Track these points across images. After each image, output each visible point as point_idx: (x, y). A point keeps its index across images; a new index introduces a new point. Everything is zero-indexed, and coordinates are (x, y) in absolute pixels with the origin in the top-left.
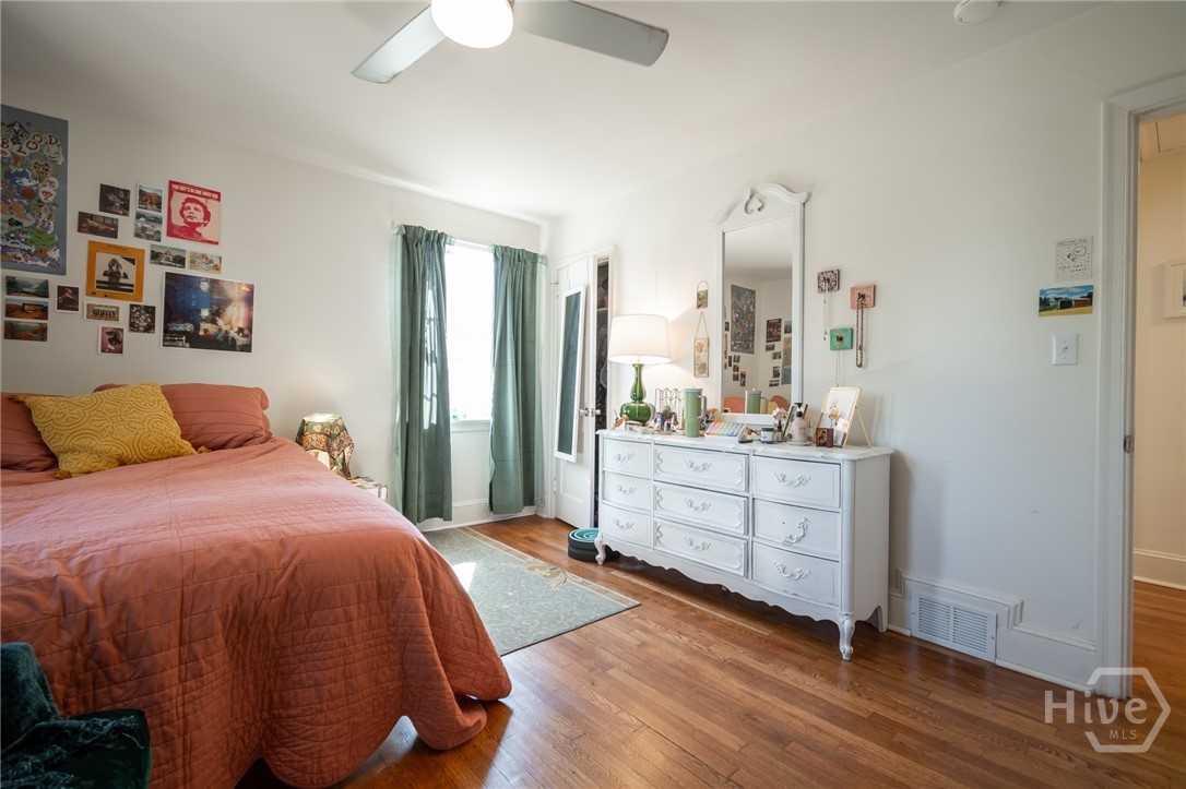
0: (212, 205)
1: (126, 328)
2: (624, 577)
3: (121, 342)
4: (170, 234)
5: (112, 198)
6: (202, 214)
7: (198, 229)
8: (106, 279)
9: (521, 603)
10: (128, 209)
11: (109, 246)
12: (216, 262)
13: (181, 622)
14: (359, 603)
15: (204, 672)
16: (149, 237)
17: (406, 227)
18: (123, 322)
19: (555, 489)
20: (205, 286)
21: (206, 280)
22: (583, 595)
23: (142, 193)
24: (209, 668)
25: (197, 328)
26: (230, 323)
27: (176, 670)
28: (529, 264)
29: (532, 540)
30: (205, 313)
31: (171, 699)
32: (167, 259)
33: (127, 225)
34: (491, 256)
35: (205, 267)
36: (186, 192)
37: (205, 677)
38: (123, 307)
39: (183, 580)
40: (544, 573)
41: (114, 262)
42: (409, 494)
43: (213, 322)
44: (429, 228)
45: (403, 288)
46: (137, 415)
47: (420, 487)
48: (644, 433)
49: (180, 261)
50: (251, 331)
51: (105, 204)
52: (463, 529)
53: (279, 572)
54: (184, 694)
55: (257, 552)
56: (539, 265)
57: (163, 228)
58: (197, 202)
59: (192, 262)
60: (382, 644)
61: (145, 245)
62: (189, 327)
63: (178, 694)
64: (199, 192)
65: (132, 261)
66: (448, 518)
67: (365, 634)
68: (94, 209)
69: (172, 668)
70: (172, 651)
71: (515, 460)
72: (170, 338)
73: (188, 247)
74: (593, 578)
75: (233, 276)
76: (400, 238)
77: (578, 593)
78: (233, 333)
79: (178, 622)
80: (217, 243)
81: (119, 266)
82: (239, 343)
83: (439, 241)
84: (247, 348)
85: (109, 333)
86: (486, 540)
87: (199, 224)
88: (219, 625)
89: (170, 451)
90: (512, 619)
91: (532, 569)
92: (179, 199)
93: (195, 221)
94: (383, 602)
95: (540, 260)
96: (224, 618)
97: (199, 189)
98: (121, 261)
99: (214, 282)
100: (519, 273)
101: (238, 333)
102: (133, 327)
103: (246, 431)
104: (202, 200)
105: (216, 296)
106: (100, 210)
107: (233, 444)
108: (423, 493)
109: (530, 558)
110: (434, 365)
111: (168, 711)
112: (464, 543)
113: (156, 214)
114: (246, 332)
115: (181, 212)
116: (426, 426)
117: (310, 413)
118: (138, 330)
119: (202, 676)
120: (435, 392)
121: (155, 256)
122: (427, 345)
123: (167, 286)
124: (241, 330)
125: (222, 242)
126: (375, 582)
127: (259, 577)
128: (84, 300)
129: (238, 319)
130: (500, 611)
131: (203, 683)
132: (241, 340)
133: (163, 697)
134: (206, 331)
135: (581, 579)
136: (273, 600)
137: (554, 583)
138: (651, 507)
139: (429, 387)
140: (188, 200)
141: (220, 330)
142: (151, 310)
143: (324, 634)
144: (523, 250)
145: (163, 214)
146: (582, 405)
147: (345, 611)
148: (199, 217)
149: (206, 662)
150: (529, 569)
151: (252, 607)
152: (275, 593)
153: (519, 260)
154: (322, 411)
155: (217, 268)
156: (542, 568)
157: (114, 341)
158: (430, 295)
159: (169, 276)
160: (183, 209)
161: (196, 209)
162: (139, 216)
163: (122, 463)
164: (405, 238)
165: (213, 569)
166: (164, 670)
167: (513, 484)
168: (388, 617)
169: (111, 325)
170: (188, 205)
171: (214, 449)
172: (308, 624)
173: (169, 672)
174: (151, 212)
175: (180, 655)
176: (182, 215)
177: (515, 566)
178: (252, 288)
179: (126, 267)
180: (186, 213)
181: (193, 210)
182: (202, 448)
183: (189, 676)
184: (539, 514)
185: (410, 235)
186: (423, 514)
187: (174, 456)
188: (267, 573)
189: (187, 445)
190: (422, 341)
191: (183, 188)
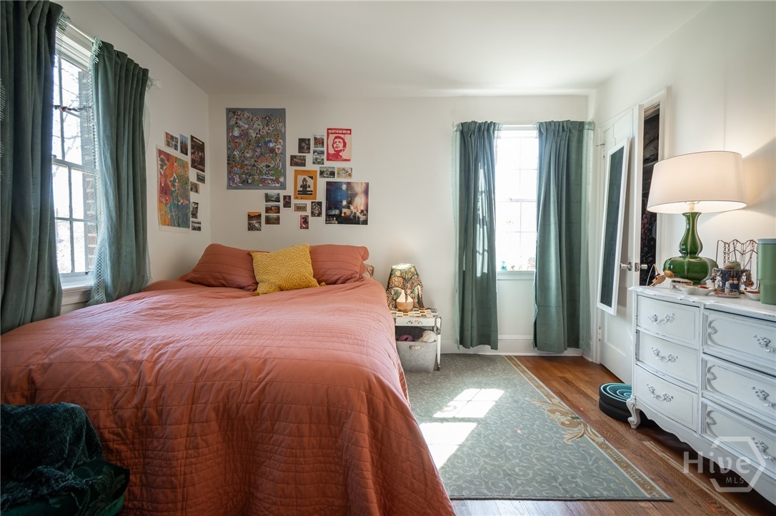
0: (347, 138)
1: (310, 215)
2: (660, 454)
3: (308, 223)
4: (328, 159)
5: (303, 144)
6: (342, 144)
7: (340, 154)
8: (301, 189)
9: (524, 446)
10: (309, 149)
11: (303, 171)
12: (350, 172)
13: (192, 407)
14: (311, 423)
15: (200, 447)
16: (319, 163)
17: (462, 124)
18: (308, 213)
19: (600, 337)
20: (344, 187)
21: (345, 183)
22: (596, 461)
23: (315, 139)
24: (204, 444)
25: (341, 212)
26: (356, 208)
27: (184, 440)
28: (575, 133)
29: (568, 382)
30: (344, 203)
31: (178, 460)
32: (327, 174)
33: (309, 157)
34: (535, 133)
35: (344, 175)
36: (335, 133)
37: (200, 450)
38: (308, 203)
39: (197, 377)
40: (564, 419)
41: (305, 179)
42: (465, 324)
43: (349, 208)
44: (480, 121)
45: (460, 171)
46: (291, 263)
47: (472, 320)
48: (692, 293)
49: (332, 174)
50: (367, 212)
51: (301, 149)
52: (510, 358)
53: (256, 384)
54: (187, 458)
55: (245, 365)
56: (585, 131)
57: (325, 157)
58: (340, 138)
59: (338, 174)
60: (330, 463)
61: (317, 168)
62: (337, 212)
63: (183, 458)
64: (341, 132)
65: (311, 178)
66: (495, 347)
67: (315, 450)
68: (296, 153)
69: (181, 438)
70: (183, 426)
71: (557, 306)
72: (329, 218)
73: (336, 165)
74: (619, 442)
75: (357, 179)
76: (458, 133)
77: (591, 456)
78: (358, 214)
79: (190, 406)
80: (349, 160)
81: (306, 181)
82: (361, 220)
83: (488, 130)
84: (365, 222)
85: (303, 218)
86: (523, 372)
87: (341, 151)
88: (213, 415)
89: (304, 284)
90: (508, 459)
91: (553, 412)
92: (332, 137)
93: (339, 149)
94: (332, 427)
95: (587, 127)
96: (216, 410)
97: (341, 129)
98: (308, 179)
99: (349, 184)
100: (563, 142)
101: (361, 213)
102: (313, 214)
103: (347, 273)
104: (342, 136)
105: (349, 192)
106: (299, 152)
107: (340, 281)
108: (475, 325)
109: (557, 400)
110: (485, 227)
111: (175, 467)
112: (504, 370)
113: (321, 149)
114: (365, 212)
115: (333, 145)
116: (479, 274)
117: (397, 263)
118: (315, 216)
119: (199, 449)
120: (486, 248)
121: (322, 173)
122: (480, 212)
123: (327, 189)
124: (362, 211)
125: (353, 158)
126: (325, 408)
127: (241, 384)
128: (293, 201)
129: (361, 205)
130: (501, 447)
131: (199, 454)
132: (362, 218)
133: (173, 456)
134: (345, 213)
135: (601, 439)
136: (249, 406)
137: (568, 436)
138: (699, 384)
139: (481, 245)
140: (336, 138)
141: (352, 212)
142: (320, 204)
143: (281, 442)
144: (568, 121)
145: (325, 149)
146: (625, 258)
147: (298, 427)
148: (341, 146)
149: (202, 440)
150: (550, 411)
151: (234, 406)
152: (250, 401)
153: (563, 130)
154: (405, 262)
155: (350, 175)
156: (563, 414)
157: (305, 221)
158: (481, 173)
159: (328, 183)
160: (334, 143)
161: (339, 142)
162: (314, 152)
163: (281, 289)
164: (462, 133)
165: (215, 374)
166: (176, 438)
167: (555, 327)
168: (336, 441)
169: (304, 214)
170: (336, 140)
171: (328, 284)
172: (273, 430)
173: (179, 440)
174: (320, 149)
175: (188, 430)
176: (333, 147)
177: (538, 404)
178: (367, 185)
179: (310, 182)
180: (335, 145)
181: (338, 143)
182: (323, 283)
183: (191, 447)
184: (585, 357)
185: (466, 130)
186: (474, 342)
187: (307, 287)
188: (247, 384)
189: (315, 281)
190: (475, 209)
191: (333, 131)
